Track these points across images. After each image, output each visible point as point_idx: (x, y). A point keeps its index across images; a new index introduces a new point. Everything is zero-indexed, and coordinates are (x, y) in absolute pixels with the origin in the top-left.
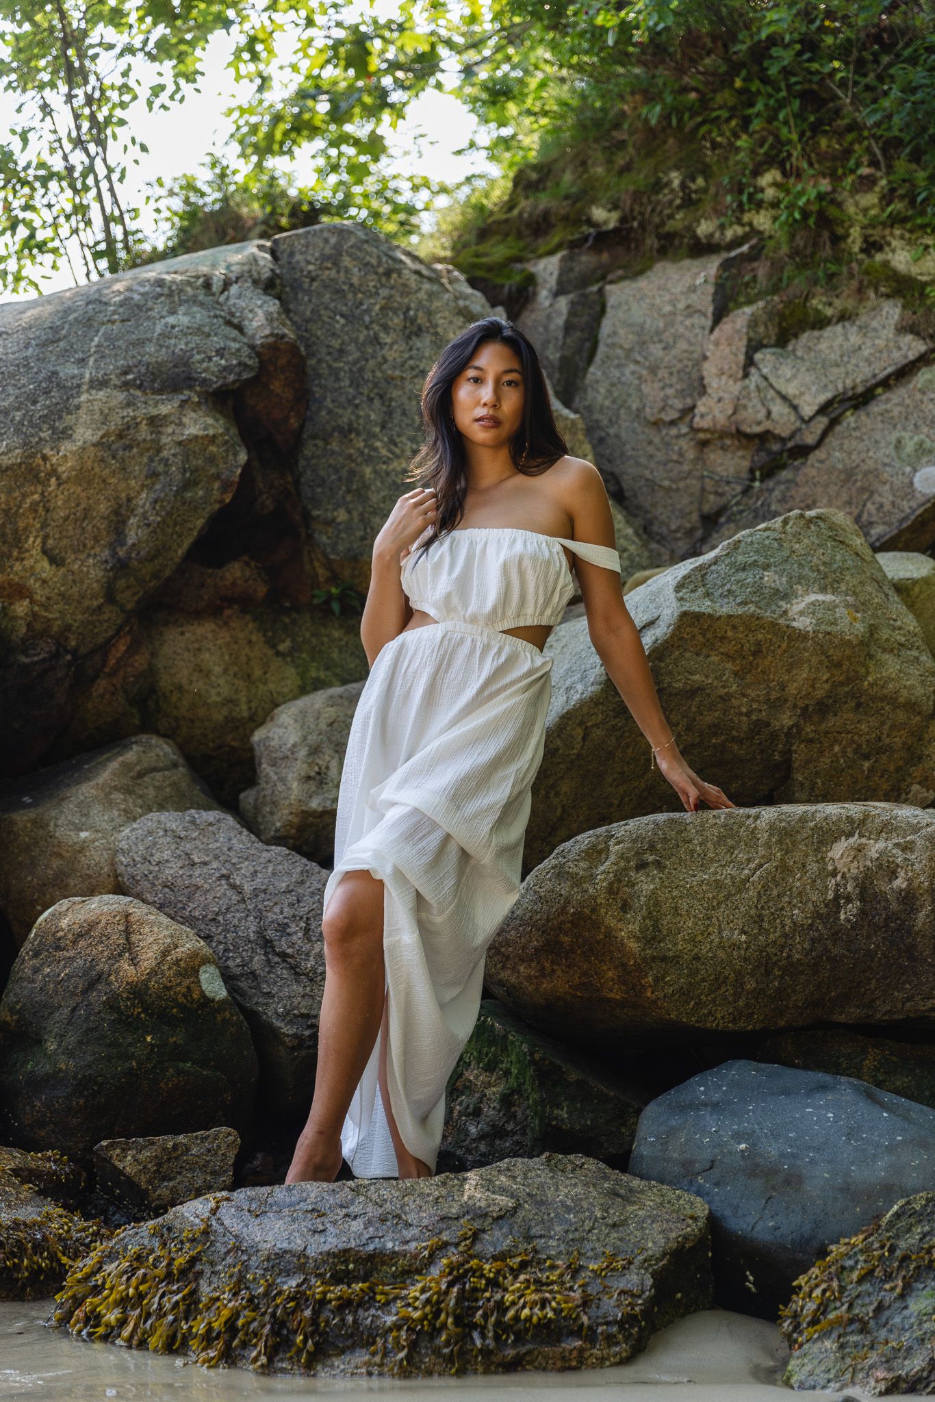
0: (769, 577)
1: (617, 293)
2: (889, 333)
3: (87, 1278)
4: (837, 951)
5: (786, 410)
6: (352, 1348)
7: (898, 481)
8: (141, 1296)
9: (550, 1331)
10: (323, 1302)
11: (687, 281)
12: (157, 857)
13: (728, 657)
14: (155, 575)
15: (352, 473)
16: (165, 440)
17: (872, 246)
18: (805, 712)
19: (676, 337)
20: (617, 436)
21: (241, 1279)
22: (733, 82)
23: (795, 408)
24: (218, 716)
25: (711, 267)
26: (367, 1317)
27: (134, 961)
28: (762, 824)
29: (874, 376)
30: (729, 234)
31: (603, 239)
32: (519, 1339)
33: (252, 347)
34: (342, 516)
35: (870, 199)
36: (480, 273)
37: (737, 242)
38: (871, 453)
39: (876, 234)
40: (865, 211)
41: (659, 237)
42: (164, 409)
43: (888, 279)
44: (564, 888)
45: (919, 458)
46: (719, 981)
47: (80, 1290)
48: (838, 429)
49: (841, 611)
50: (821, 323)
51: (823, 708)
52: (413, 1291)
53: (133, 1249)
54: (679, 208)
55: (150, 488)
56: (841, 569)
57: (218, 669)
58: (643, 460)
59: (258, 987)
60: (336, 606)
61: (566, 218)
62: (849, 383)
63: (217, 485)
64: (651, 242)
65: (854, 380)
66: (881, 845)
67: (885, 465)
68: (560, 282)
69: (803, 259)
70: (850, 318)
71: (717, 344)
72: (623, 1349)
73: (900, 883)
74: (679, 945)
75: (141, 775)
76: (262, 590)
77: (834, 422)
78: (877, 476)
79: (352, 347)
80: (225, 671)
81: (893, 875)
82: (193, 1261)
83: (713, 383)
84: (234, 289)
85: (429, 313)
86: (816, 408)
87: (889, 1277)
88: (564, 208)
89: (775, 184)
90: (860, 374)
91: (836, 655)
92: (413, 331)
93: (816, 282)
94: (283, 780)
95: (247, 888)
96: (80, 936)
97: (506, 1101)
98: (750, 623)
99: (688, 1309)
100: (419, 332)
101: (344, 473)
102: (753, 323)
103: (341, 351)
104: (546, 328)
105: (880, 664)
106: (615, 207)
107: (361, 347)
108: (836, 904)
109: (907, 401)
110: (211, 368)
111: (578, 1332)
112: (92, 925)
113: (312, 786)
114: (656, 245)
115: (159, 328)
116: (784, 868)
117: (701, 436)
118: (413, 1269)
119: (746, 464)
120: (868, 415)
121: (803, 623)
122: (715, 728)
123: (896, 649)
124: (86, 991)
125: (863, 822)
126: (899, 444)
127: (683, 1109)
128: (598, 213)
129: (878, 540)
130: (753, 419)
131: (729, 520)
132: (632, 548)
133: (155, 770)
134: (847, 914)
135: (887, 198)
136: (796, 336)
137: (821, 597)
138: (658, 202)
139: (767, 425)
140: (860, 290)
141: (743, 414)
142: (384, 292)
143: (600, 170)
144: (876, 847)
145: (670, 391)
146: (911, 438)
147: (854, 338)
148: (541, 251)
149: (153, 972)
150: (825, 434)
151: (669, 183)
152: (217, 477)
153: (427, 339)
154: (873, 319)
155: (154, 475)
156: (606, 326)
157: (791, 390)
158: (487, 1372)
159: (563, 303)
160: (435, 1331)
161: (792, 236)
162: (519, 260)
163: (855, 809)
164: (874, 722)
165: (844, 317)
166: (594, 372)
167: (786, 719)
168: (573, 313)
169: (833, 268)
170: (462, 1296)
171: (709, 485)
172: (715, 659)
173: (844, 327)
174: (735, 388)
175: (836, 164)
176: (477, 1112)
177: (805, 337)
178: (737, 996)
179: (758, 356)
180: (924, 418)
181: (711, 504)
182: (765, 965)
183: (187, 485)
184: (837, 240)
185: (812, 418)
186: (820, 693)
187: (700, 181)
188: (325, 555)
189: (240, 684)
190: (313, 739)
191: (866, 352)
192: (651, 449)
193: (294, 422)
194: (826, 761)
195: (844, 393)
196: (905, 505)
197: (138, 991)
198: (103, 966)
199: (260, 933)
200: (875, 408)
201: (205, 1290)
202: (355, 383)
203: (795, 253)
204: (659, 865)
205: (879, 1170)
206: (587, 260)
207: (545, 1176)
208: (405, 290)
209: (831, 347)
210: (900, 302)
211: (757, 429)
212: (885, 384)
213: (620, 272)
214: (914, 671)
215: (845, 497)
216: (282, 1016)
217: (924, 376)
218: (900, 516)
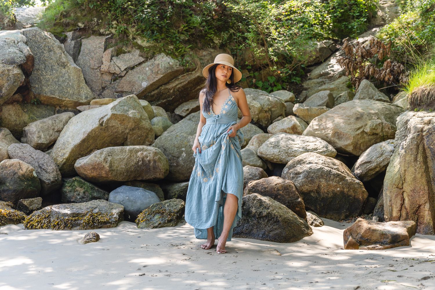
0: (125, 108)
1: (84, 41)
2: (137, 56)
3: (29, 219)
4: (138, 169)
5: (118, 69)
6: (77, 226)
7: (139, 84)
8: (40, 221)
9: (105, 223)
10: (72, 220)
11: (99, 41)
12: (17, 152)
13: (119, 121)
14: (7, 99)
15: (39, 78)
16: (10, 74)
17: (134, 38)
18: (130, 130)
19: (97, 52)
20: (85, 70)
21: (58, 217)
22: (107, 2)
23: (120, 69)
24: (13, 123)
25: (104, 39)
26: (79, 222)
27: (22, 170)
28: (127, 149)
29: (135, 64)
30: (107, 33)
31: (80, 29)
32: (101, 224)
33: (25, 56)
34: (37, 86)
35: (134, 29)
36: (56, 34)
37: (108, 35)
38: (134, 79)
39: (135, 36)
40: (133, 32)
41: (92, 31)
42: (10, 68)
43: (137, 46)
44: (96, 159)
45: (143, 80)
46: (121, 174)
47: (29, 221)
49: (136, 114)
50: (125, 53)
51: (133, 129)
52: (85, 218)
53: (37, 215)
54: (96, 25)
55: (7, 83)
56: (136, 106)
57: (13, 115)
58: (90, 76)
59: (40, 174)
60: (36, 103)
61: (73, 25)
62: (130, 65)
63: (19, 82)
64: (91, 31)
66: (146, 153)
67: (136, 81)
68: (72, 38)
69: (121, 40)
71: (105, 55)
72: (115, 225)
73: (148, 159)
74: (115, 168)
75: (6, 136)
76: (21, 99)
77: (127, 72)
78: (135, 83)
79: (38, 53)
80: (14, 115)
81: (147, 157)
82: (49, 215)
83: (104, 62)
84: (20, 43)
85: (53, 47)
86: (124, 69)
87: (152, 214)
88: (73, 22)
89: (115, 24)
90: (132, 64)
91: (136, 121)
92: (50, 51)
93: (124, 45)
94: (33, 137)
95: (35, 157)
96: (11, 166)
97: (84, 193)
98: (123, 115)
99: (121, 221)
100: (51, 51)
101: (37, 78)
102: (112, 52)
103: (36, 54)
104: (70, 47)
105: (142, 122)
106: (83, 24)
107: (40, 53)
108: (138, 162)
109: (141, 69)
110: (18, 60)
111: (109, 223)
112: (13, 164)
113: (39, 139)
114: (92, 32)
115: (7, 52)
116: (130, 156)
117: (102, 72)
118: (84, 215)
119: (110, 78)
120: (133, 71)
121: (131, 116)
122: (116, 132)
123: (144, 119)
124: (13, 175)
125: (143, 149)
126: (139, 77)
127: (117, 193)
128: (80, 24)
130: (112, 70)
131: (107, 89)
132: (90, 94)
133: (8, 135)
134: (140, 163)
135: (137, 31)
136: (120, 55)
137: (133, 111)
138: (92, 24)
139: (115, 71)
140: (132, 47)
141: (110, 69)
142: (44, 43)
143: (79, 15)
144: (145, 153)
145: (96, 63)
146: (141, 76)
147: (131, 56)
148: (68, 30)
149: (26, 172)
150: (125, 74)
151: (94, 20)
152: (20, 81)
153: (53, 52)
154: (134, 53)
155: (8, 80)
156: (82, 48)
157: (119, 65)
158: (97, 228)
159: (73, 42)
160: (89, 223)
161: (119, 35)
162: (64, 32)
163: (141, 147)
164: (141, 131)
165: (129, 52)
166: (80, 57)
167: (127, 131)
168: (75, 44)
169: (127, 42)
170: (92, 219)
171: (103, 82)
172: (117, 121)
173: (129, 54)
174: (109, 64)
175: (128, 22)
176: (79, 195)
177: (122, 55)
178: (123, 176)
179: (113, 58)
180: (144, 73)
181: (104, 85)
182: (127, 171)
183: (14, 82)
184: (127, 36)
185: (123, 71)
186: (133, 127)
187: (101, 21)
188: (34, 93)
189: (17, 117)
190: (38, 130)
191: (133, 59)
192: (92, 73)
193: (31, 70)
194: (133, 138)
195: (129, 67)
196: (140, 89)
197: (23, 175)
198: (16, 171)
199: (39, 165)
200: (135, 70)
201: (52, 220)
202: (39, 60)
203: (120, 38)
204: (111, 156)
205: (148, 200)
206: (77, 33)
207: (99, 202)
208: (48, 42)
209: (127, 58)
210: (139, 50)
211: (113, 72)
212: (137, 65)
213: (84, 37)
214: (147, 123)
215: (129, 86)
216: (46, 179)
217: (143, 65)
218: (139, 90)
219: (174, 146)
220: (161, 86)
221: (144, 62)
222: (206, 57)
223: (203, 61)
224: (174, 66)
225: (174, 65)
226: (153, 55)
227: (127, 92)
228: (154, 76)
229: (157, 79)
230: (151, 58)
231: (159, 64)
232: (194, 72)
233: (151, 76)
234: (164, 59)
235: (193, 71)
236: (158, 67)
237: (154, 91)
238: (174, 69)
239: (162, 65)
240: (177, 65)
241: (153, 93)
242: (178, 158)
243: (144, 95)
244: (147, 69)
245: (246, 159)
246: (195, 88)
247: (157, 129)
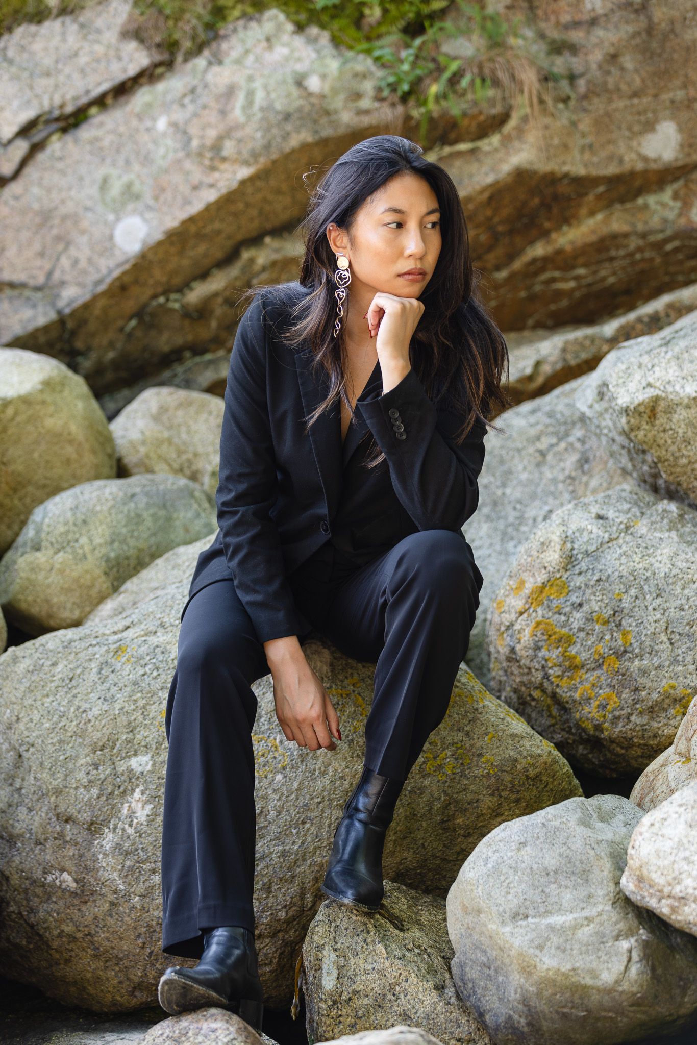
2: (111, 36)
7: (98, 231)
29: (88, 92)
38: (73, 193)
45: (124, 204)
48: (41, 157)
50: (40, 15)
62: (57, 100)
65: (63, 96)
67: (87, 209)
70: (72, 12)
77: (36, 148)
78: (76, 223)
86: (15, 129)
90: (71, 89)
109: (122, 129)
120: (76, 141)
126: (105, 184)
129: (68, 305)
136: (10, 30)
146: (120, 177)
147: (73, 40)
150: (23, 163)
154: (99, 15)
165: (66, 9)
173: (63, 23)
180: (138, 153)
185: (10, 141)
191: (83, 60)
195: (50, 112)
196: (102, 264)
200: (85, 132)
209: (46, 49)
212: (101, 102)
215: (37, 247)
217: (142, 97)
218: (95, 276)
219: (81, 734)
220: (255, 241)
221: (146, 76)
222: (599, 32)
223: (577, 63)
224: (338, 103)
225: (335, 91)
226: (210, 27)
227: (23, 286)
228: (197, 175)
229: (211, 196)
230: (198, 49)
231: (231, 91)
232: (495, 139)
233: (177, 178)
234: (280, 52)
235: (483, 132)
236: (223, 113)
237: (204, 275)
238: (334, 124)
239: (250, 94)
240: (358, 96)
241: (198, 293)
242: (94, 828)
243: (130, 305)
244: (162, 124)
245: (517, 916)
246: (511, 257)
247: (54, 578)
